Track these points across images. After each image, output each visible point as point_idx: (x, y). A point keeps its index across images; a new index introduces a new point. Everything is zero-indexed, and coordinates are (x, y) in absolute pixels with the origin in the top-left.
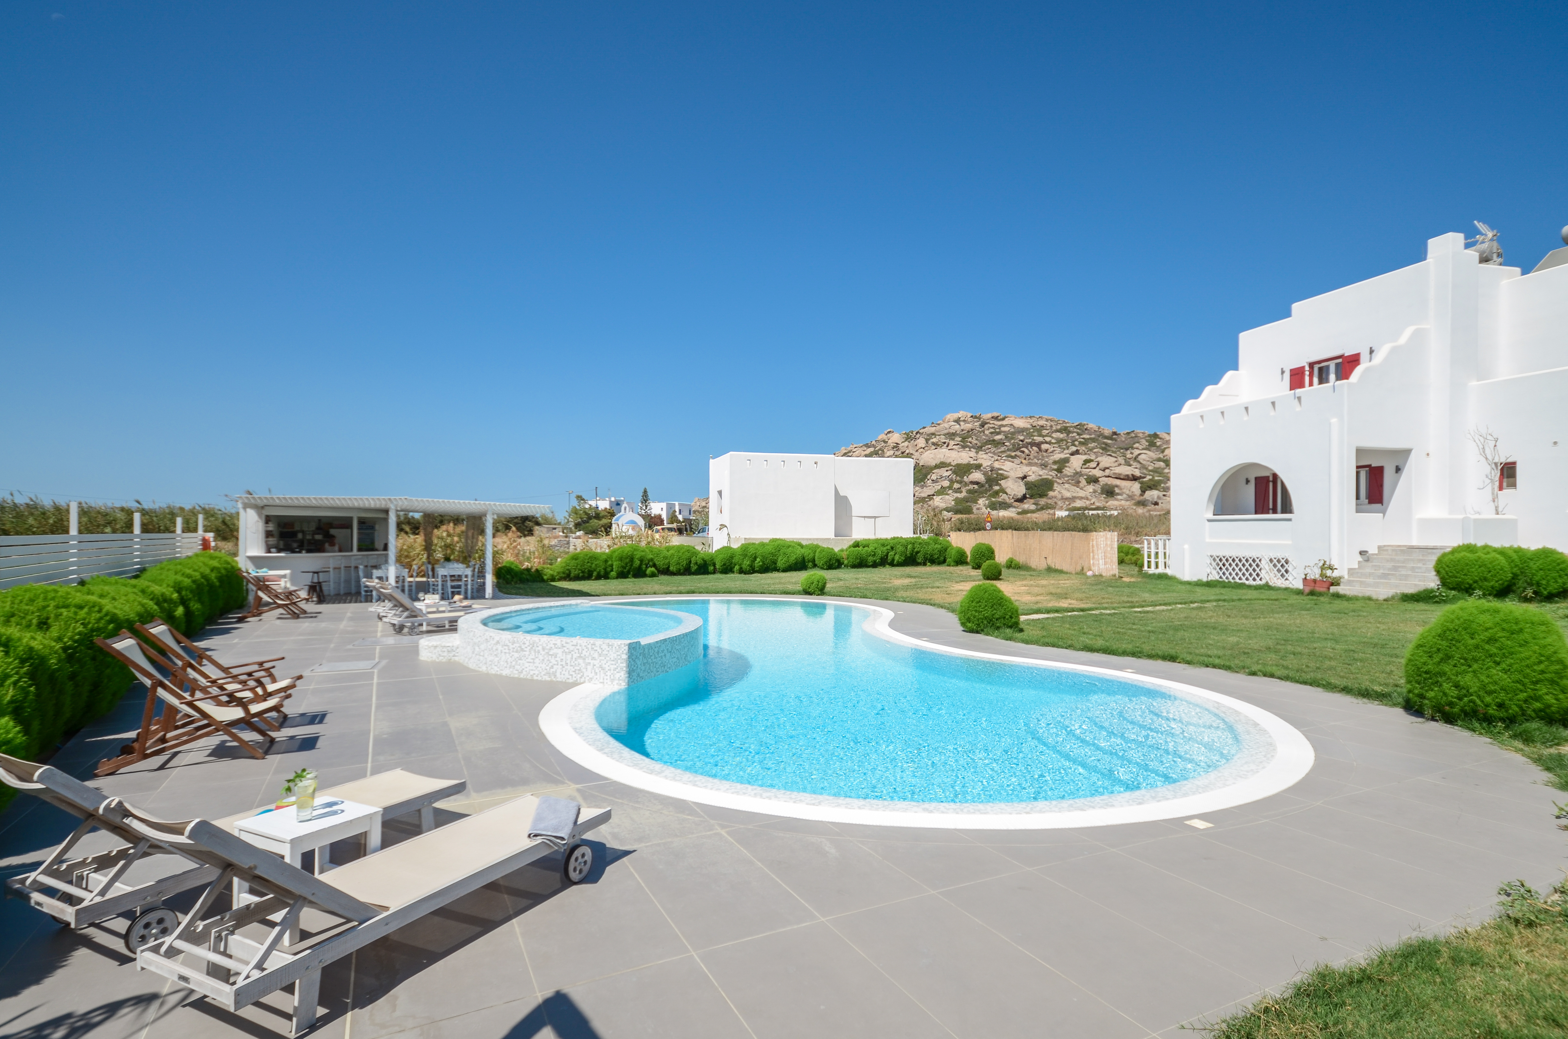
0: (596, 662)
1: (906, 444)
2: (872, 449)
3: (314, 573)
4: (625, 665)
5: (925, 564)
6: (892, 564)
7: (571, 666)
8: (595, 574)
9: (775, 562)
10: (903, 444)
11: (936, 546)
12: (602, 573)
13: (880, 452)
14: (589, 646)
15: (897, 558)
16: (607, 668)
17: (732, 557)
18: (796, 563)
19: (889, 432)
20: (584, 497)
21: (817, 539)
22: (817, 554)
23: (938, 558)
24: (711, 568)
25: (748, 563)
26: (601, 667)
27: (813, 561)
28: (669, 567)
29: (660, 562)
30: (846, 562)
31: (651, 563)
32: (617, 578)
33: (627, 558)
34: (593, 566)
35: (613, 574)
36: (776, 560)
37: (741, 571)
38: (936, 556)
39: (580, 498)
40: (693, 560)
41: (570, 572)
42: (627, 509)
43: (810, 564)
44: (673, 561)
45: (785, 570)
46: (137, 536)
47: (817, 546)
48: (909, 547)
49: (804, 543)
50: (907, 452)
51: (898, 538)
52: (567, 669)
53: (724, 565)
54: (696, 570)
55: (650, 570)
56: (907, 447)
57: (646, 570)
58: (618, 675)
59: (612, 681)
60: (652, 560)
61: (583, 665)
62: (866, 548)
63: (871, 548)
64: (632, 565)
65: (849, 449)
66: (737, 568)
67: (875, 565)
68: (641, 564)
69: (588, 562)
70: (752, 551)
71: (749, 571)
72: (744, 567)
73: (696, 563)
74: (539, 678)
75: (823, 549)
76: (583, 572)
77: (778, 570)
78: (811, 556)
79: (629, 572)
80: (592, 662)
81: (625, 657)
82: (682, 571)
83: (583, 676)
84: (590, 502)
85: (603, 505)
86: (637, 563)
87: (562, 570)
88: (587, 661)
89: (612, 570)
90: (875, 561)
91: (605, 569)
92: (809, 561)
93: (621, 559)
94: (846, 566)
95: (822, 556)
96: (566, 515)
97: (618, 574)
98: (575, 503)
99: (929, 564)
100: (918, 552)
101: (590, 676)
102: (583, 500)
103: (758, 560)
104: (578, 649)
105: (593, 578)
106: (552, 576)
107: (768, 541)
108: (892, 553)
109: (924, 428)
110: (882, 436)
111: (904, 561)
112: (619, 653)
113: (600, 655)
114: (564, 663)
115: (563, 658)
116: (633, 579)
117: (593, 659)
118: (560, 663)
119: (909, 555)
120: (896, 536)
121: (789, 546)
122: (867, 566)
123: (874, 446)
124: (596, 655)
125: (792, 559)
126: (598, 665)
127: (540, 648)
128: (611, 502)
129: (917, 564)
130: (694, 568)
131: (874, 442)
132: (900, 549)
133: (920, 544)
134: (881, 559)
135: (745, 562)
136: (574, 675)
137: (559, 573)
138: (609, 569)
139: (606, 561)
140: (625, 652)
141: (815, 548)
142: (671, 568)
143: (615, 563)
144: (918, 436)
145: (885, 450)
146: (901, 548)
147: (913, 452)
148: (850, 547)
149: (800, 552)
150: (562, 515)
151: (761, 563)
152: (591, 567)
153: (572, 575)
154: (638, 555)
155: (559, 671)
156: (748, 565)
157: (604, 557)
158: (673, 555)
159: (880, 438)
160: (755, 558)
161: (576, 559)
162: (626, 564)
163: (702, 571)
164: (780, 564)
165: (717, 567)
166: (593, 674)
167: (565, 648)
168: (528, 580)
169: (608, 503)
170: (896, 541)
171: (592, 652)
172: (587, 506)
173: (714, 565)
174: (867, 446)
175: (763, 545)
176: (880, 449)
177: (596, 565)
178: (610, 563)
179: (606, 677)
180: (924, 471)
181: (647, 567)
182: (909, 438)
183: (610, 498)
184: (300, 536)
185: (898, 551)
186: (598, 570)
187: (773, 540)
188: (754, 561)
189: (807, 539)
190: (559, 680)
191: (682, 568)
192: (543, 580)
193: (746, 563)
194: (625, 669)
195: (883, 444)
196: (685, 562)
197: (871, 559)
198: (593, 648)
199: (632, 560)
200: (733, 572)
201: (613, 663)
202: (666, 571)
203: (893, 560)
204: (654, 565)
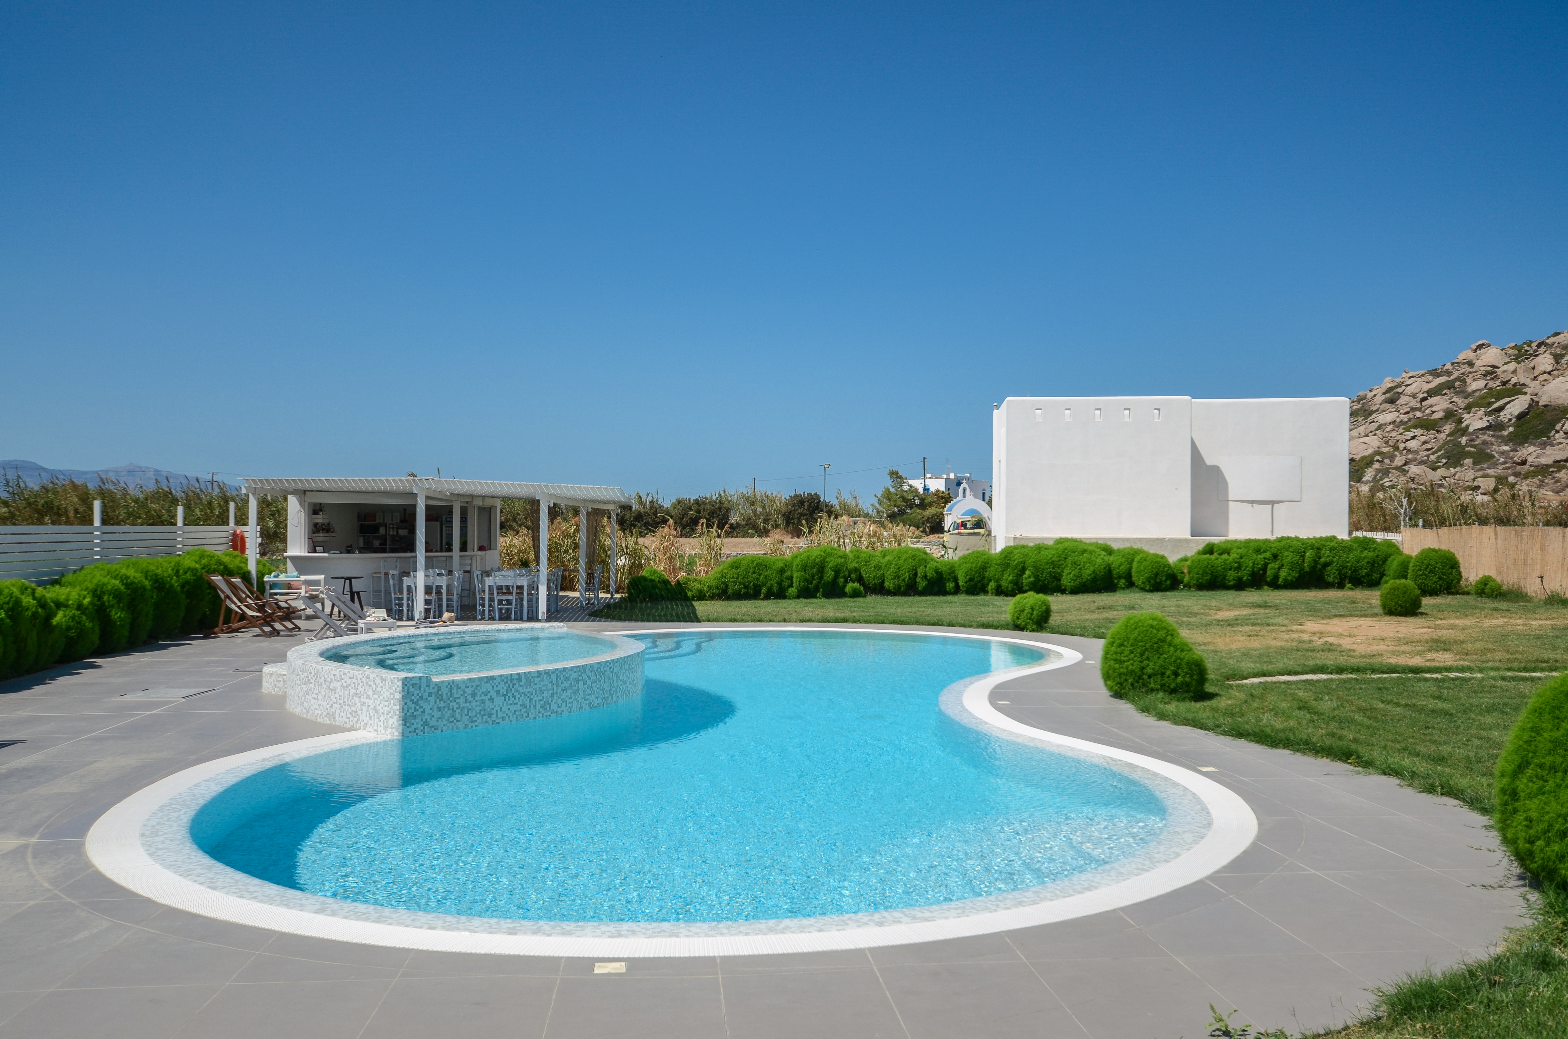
0: (370, 702)
1: (1512, 366)
2: (1443, 379)
3: (346, 579)
4: (398, 707)
5: (1341, 586)
6: (1275, 585)
7: (348, 705)
8: (764, 590)
9: (1057, 578)
10: (1505, 367)
11: (1365, 553)
12: (775, 589)
13: (1457, 383)
14: (364, 680)
15: (1283, 573)
16: (381, 711)
17: (984, 568)
18: (1094, 580)
19: (1480, 347)
20: (901, 473)
21: (1140, 540)
22: (1135, 565)
23: (1368, 575)
24: (950, 585)
25: (1011, 578)
26: (375, 709)
27: (1128, 576)
28: (883, 582)
29: (869, 575)
30: (1186, 579)
31: (853, 576)
32: (798, 597)
33: (813, 567)
34: (762, 578)
35: (793, 591)
36: (1060, 575)
37: (1000, 592)
38: (1364, 572)
39: (896, 476)
40: (920, 571)
41: (727, 586)
42: (968, 491)
43: (1122, 582)
44: (889, 574)
45: (1075, 591)
46: (97, 529)
47: (1137, 552)
48: (1309, 554)
49: (1115, 546)
50: (1514, 380)
51: (1289, 538)
52: (344, 709)
53: (971, 580)
54: (925, 588)
55: (850, 587)
56: (1514, 372)
57: (845, 586)
58: (391, 722)
59: (386, 728)
60: (856, 570)
61: (359, 704)
62: (1225, 556)
63: (1234, 556)
64: (821, 578)
65: (1399, 380)
66: (992, 585)
67: (1240, 586)
68: (836, 577)
69: (754, 572)
70: (1017, 557)
71: (1013, 590)
72: (1004, 584)
73: (925, 577)
74: (322, 721)
75: (1146, 557)
76: (746, 587)
77: (1063, 592)
78: (1124, 568)
79: (817, 589)
80: (367, 701)
81: (398, 696)
82: (902, 589)
83: (358, 720)
84: (911, 482)
85: (937, 485)
86: (829, 575)
87: (714, 583)
88: (363, 700)
89: (791, 585)
90: (1240, 579)
91: (780, 584)
92: (1120, 577)
93: (804, 568)
94: (1188, 586)
95: (1142, 568)
96: (875, 502)
97: (799, 591)
98: (888, 483)
99: (1349, 585)
100: (1326, 565)
101: (365, 721)
102: (901, 477)
103: (1028, 573)
104: (354, 683)
105: (762, 596)
106: (700, 591)
107: (1051, 543)
108: (1273, 566)
109: (1557, 334)
110: (1466, 355)
111: (1298, 579)
112: (391, 691)
113: (374, 692)
114: (342, 701)
115: (341, 694)
116: (823, 600)
117: (368, 697)
118: (339, 701)
119: (1307, 569)
120: (1285, 535)
121: (1084, 551)
122: (1225, 587)
123: (1448, 373)
124: (370, 693)
125: (1087, 573)
126: (372, 707)
127: (322, 680)
128: (948, 481)
129: (1327, 586)
130: (922, 584)
131: (1448, 366)
132: (1289, 557)
133: (1332, 549)
134: (1253, 574)
135: (1006, 576)
136: (351, 719)
137: (710, 587)
138: (786, 584)
139: (782, 571)
140: (398, 689)
141: (1132, 555)
142: (886, 584)
143: (795, 575)
144: (1542, 349)
145: (1468, 380)
146: (1291, 556)
147: (1527, 381)
148: (1200, 553)
149: (1101, 560)
150: (868, 502)
151: (1032, 579)
152: (757, 579)
153: (730, 591)
154: (832, 562)
155: (338, 711)
156: (1011, 582)
157: (780, 564)
158: (890, 563)
159: (1461, 357)
160: (1023, 570)
161: (737, 568)
162: (813, 576)
163: (936, 589)
164: (1066, 580)
165: (961, 584)
166: (368, 718)
167: (343, 681)
168: (663, 598)
169: (943, 482)
170: (1282, 544)
171: (367, 688)
172: (906, 487)
173: (956, 580)
174: (1435, 373)
175: (1039, 548)
176: (1458, 379)
177: (766, 576)
178: (788, 573)
179: (379, 723)
180: (1548, 416)
181: (846, 582)
182: (1521, 354)
183: (948, 475)
184: (382, 531)
185: (1286, 561)
186: (769, 584)
187: (1060, 541)
188: (1021, 576)
189: (1123, 540)
190: (338, 723)
191: (903, 584)
192: (687, 599)
193: (1007, 579)
194: (398, 713)
195: (1467, 368)
196: (907, 575)
197: (1232, 575)
198: (367, 683)
199: (821, 569)
200: (986, 592)
201: (386, 703)
202: (879, 589)
203: (1276, 577)
204: (860, 579)
